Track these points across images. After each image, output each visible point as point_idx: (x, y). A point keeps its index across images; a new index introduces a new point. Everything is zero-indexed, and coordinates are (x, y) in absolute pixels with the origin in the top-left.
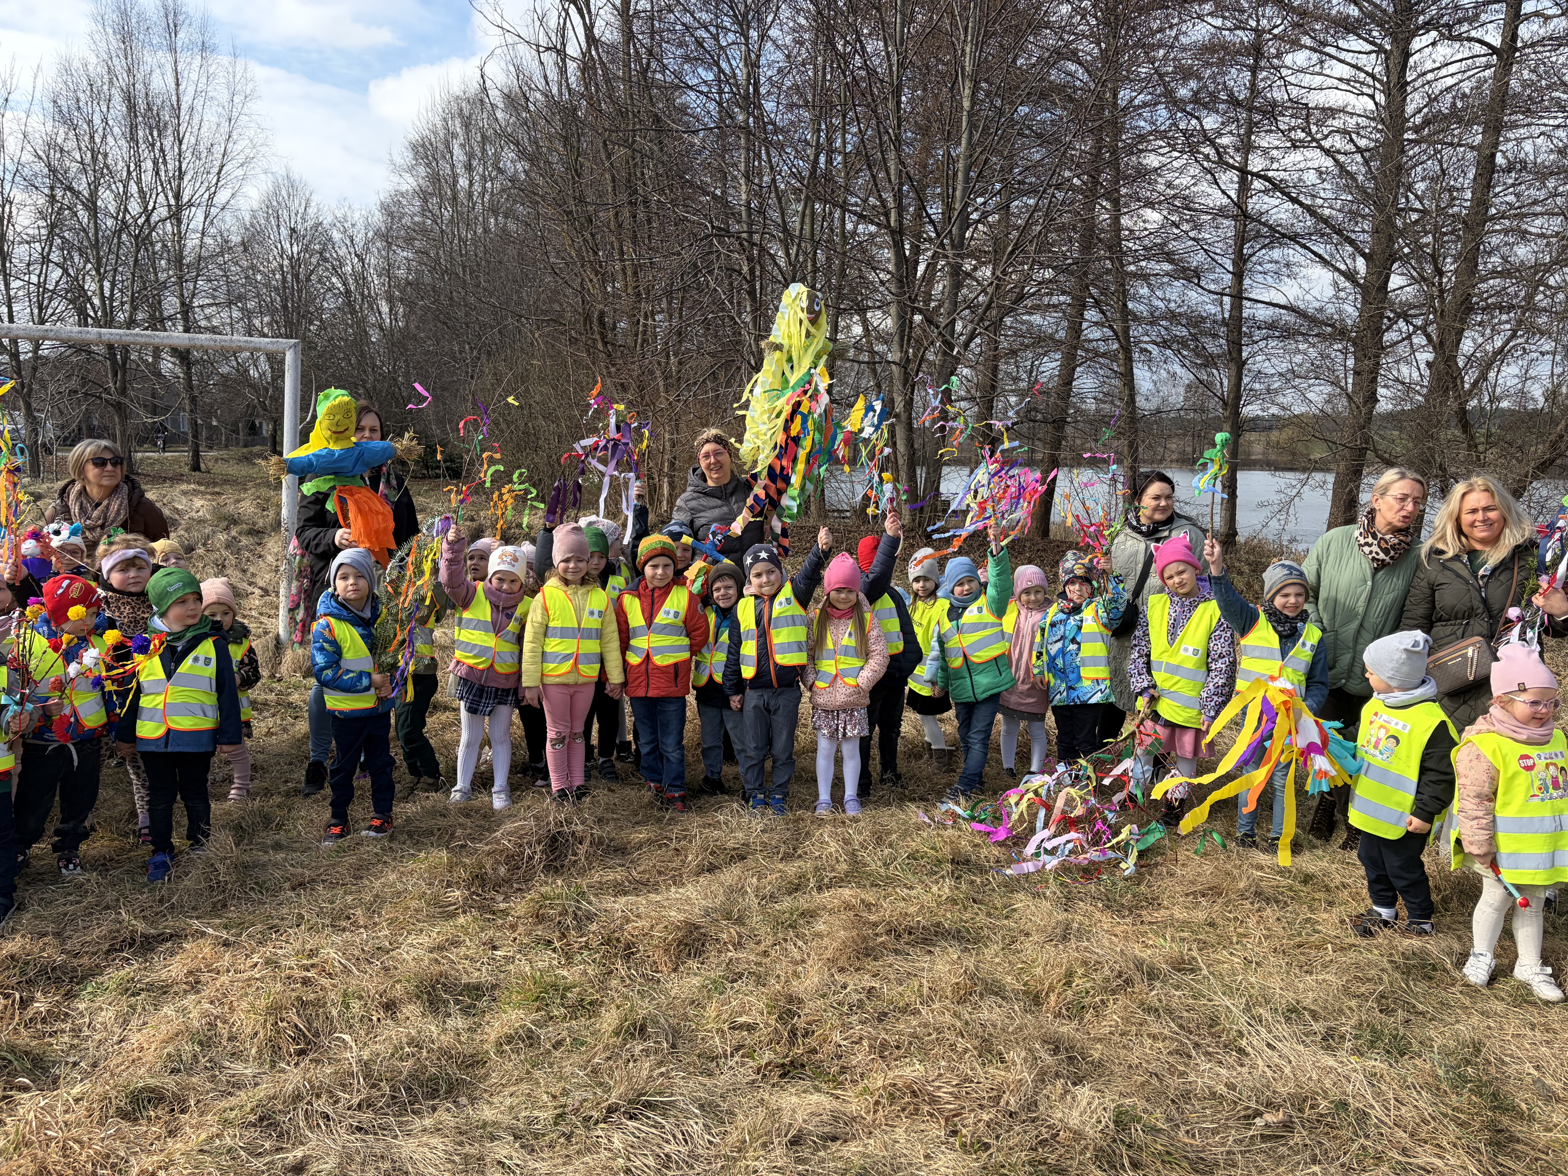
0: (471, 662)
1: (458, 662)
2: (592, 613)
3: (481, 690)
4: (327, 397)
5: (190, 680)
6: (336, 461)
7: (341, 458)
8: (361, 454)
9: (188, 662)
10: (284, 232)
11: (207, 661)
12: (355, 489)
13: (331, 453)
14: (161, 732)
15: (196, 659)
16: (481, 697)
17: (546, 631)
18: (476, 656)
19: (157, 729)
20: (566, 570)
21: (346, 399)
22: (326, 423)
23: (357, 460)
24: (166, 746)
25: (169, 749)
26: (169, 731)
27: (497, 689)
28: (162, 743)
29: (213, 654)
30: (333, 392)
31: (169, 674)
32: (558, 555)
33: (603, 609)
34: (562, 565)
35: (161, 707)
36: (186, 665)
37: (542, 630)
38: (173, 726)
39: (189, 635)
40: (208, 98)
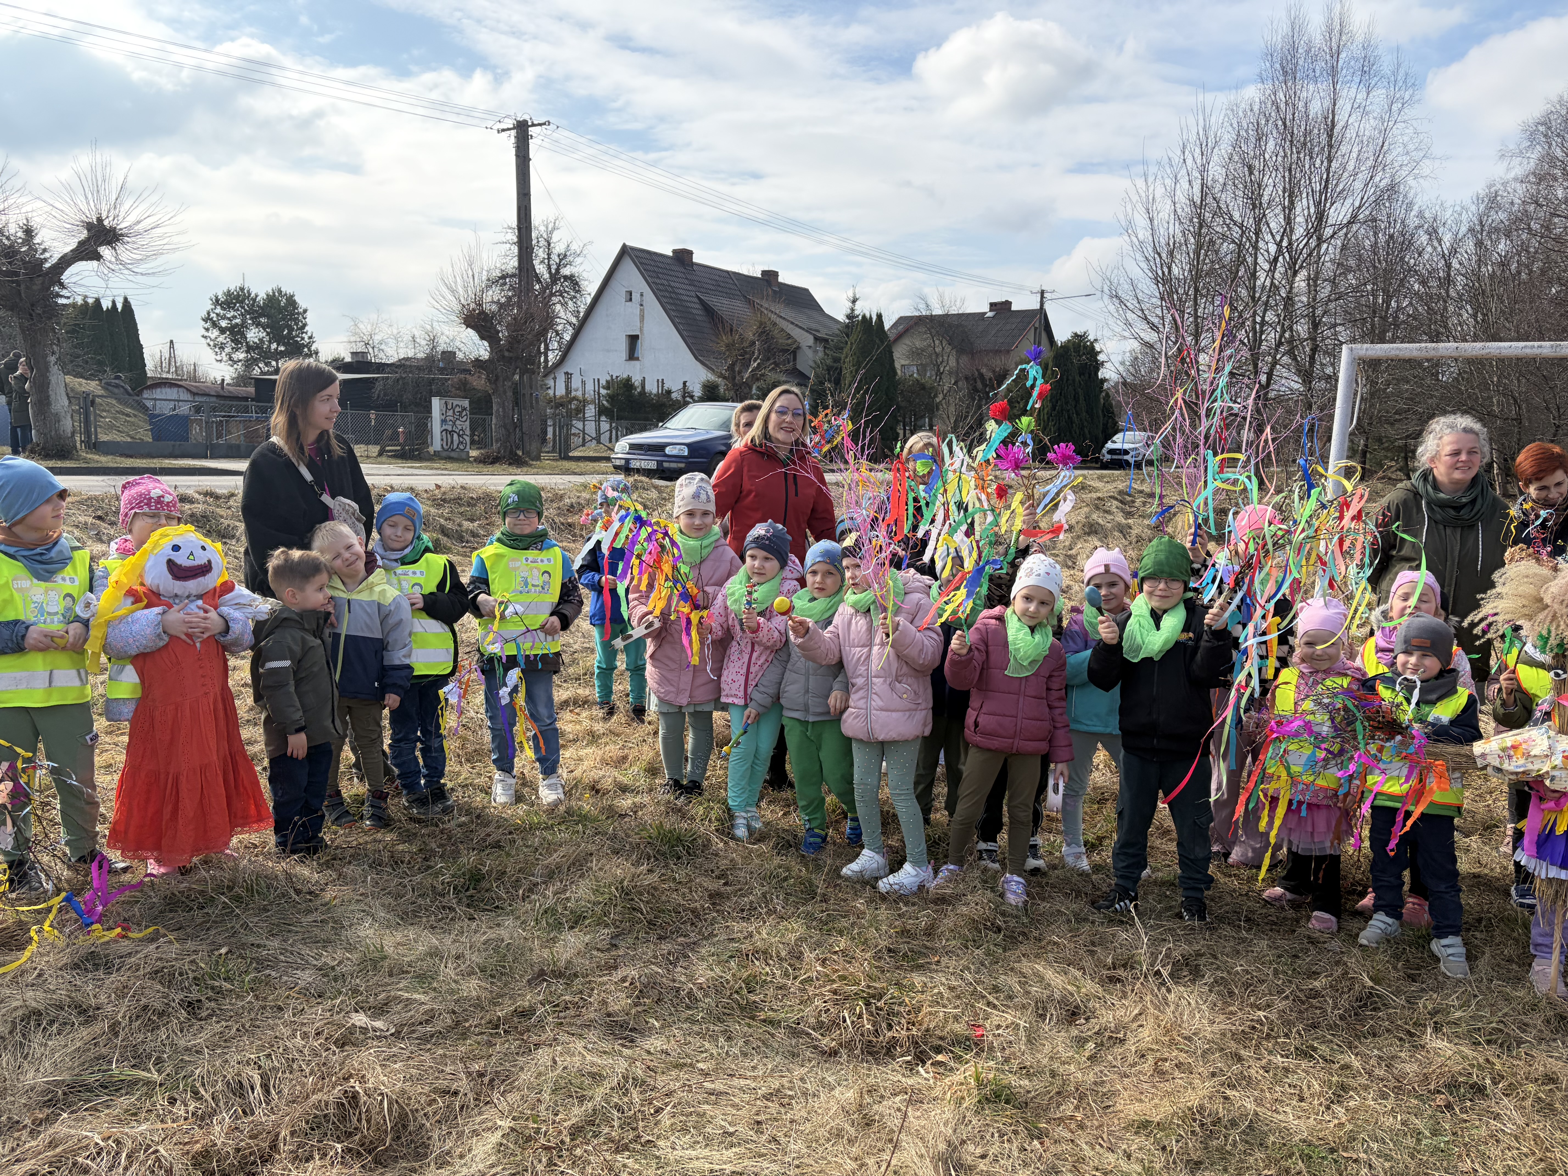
40: (1365, 113)
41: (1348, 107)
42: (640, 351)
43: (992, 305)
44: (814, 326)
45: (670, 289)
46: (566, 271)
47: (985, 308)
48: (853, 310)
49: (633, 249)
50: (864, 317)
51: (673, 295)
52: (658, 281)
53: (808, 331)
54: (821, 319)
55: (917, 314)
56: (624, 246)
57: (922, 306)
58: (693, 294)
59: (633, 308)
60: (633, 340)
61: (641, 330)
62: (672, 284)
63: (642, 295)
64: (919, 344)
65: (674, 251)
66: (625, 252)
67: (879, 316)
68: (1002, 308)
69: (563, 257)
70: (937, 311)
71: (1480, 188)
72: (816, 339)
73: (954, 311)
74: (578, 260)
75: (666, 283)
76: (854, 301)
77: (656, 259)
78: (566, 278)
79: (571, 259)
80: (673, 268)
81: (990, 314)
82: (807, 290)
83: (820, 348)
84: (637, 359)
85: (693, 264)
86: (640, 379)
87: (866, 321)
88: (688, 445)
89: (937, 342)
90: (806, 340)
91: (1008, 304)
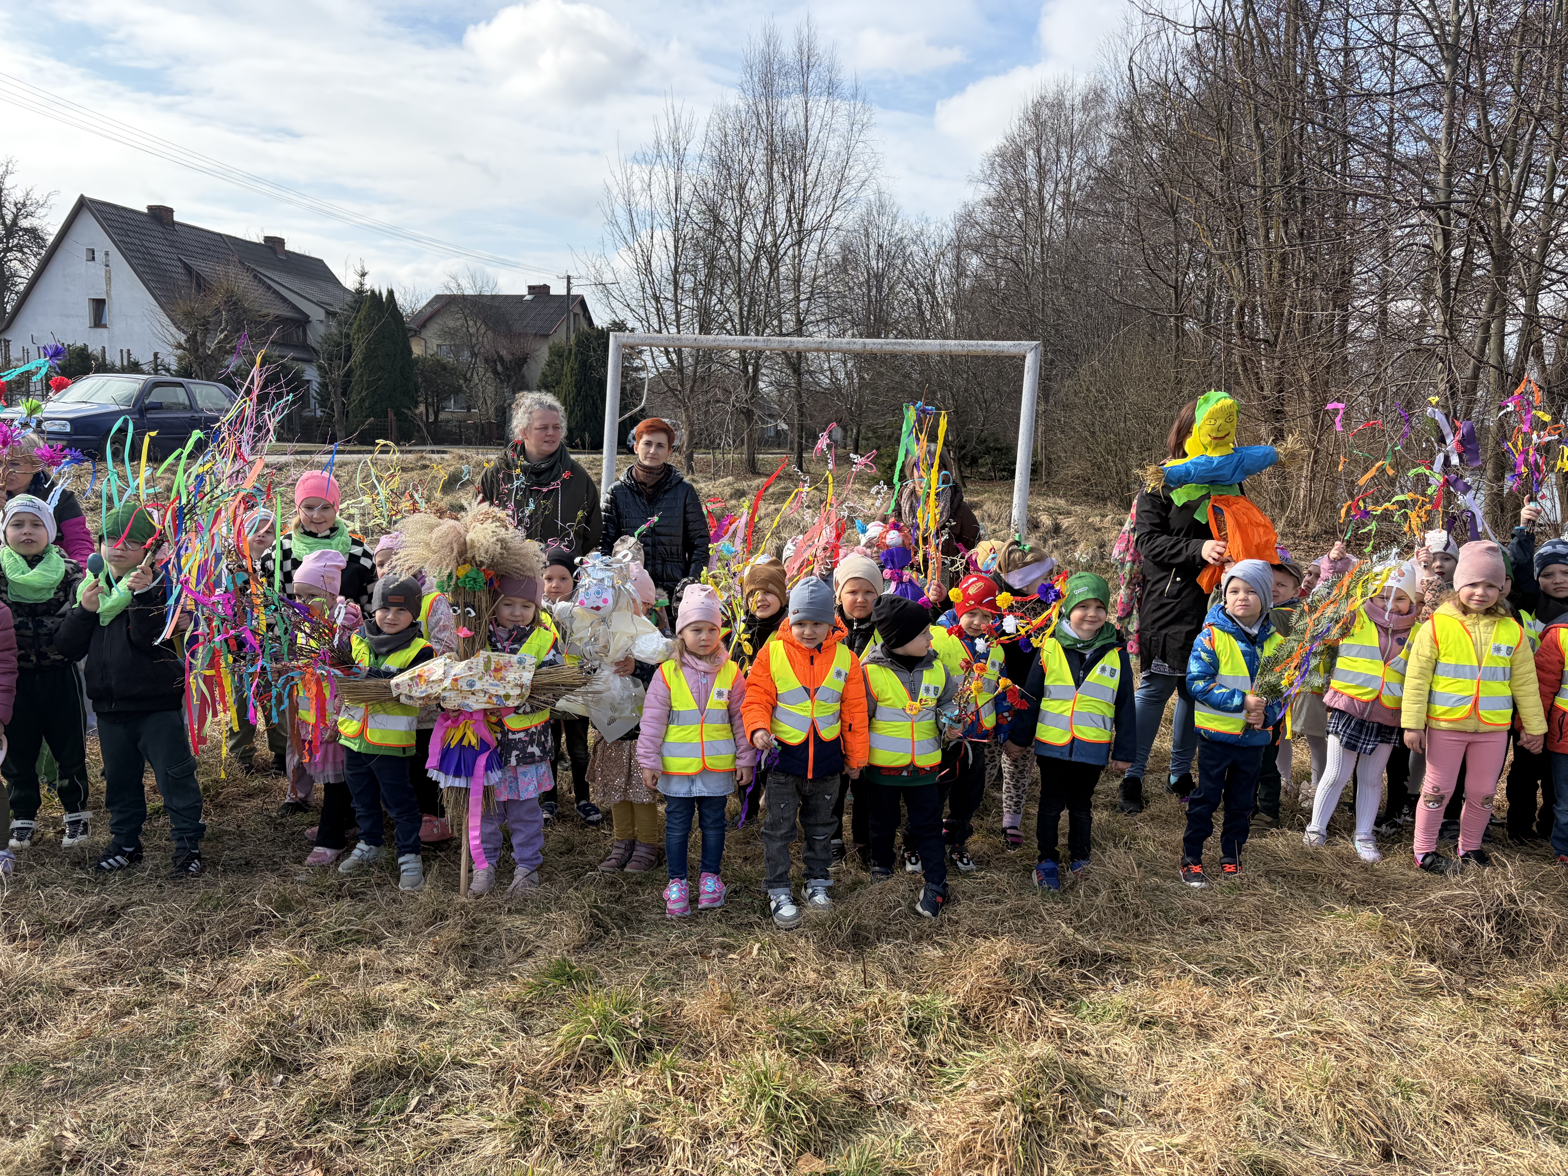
0: (1353, 692)
1: (1336, 692)
2: (1498, 649)
3: (1361, 723)
4: (1206, 401)
5: (1097, 690)
6: (1215, 469)
7: (1221, 466)
8: (1241, 461)
9: (1096, 671)
10: (873, 249)
11: (1113, 672)
12: (1232, 499)
13: (1210, 460)
14: (1065, 739)
15: (1103, 669)
16: (1360, 732)
17: (1435, 666)
18: (1358, 686)
19: (1063, 736)
20: (1470, 597)
21: (1229, 401)
22: (1207, 428)
23: (1236, 468)
24: (1070, 755)
25: (1074, 759)
26: (1074, 739)
27: (1380, 725)
28: (1066, 751)
29: (1117, 666)
30: (1213, 395)
31: (1078, 682)
32: (1460, 578)
33: (1513, 645)
34: (1467, 590)
35: (1068, 714)
36: (1094, 675)
37: (1431, 665)
38: (1079, 735)
39: (1098, 645)
40: (832, 130)
41: (818, 124)
42: (107, 319)
43: (530, 288)
44: (326, 299)
45: (143, 249)
46: (25, 223)
47: (524, 291)
48: (362, 284)
49: (93, 201)
50: (373, 292)
51: (148, 257)
52: (127, 240)
53: (319, 304)
54: (338, 292)
55: (448, 293)
56: (82, 196)
57: (453, 285)
58: (175, 257)
59: (97, 269)
60: (99, 305)
61: (108, 293)
62: (147, 244)
63: (107, 254)
64: (451, 324)
65: (150, 208)
66: (83, 204)
67: (391, 293)
68: (540, 292)
69: (21, 207)
70: (469, 291)
71: (958, 209)
72: (328, 313)
73: (487, 292)
74: (41, 212)
75: (137, 242)
76: (363, 275)
77: (125, 214)
78: (26, 231)
79: (32, 209)
80: (148, 226)
81: (529, 297)
82: (321, 261)
83: (333, 323)
84: (105, 326)
85: (174, 223)
86: (99, 349)
87: (375, 297)
88: (71, 421)
89: (471, 323)
90: (316, 314)
91: (546, 288)
